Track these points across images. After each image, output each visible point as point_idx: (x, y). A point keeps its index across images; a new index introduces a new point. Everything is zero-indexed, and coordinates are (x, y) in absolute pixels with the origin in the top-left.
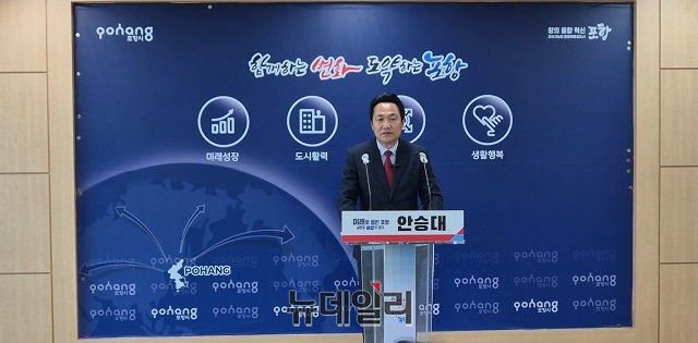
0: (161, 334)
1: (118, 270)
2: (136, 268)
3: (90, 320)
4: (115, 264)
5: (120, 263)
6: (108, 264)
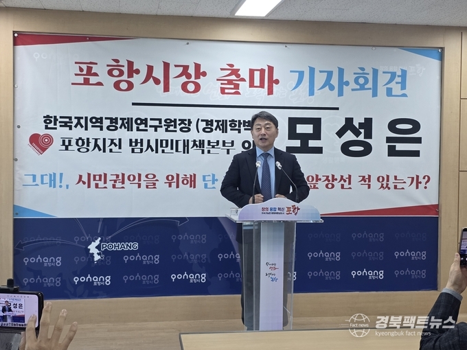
0: (81, 297)
1: (47, 246)
2: (62, 244)
3: (23, 286)
4: (46, 241)
5: (49, 240)
6: (39, 241)
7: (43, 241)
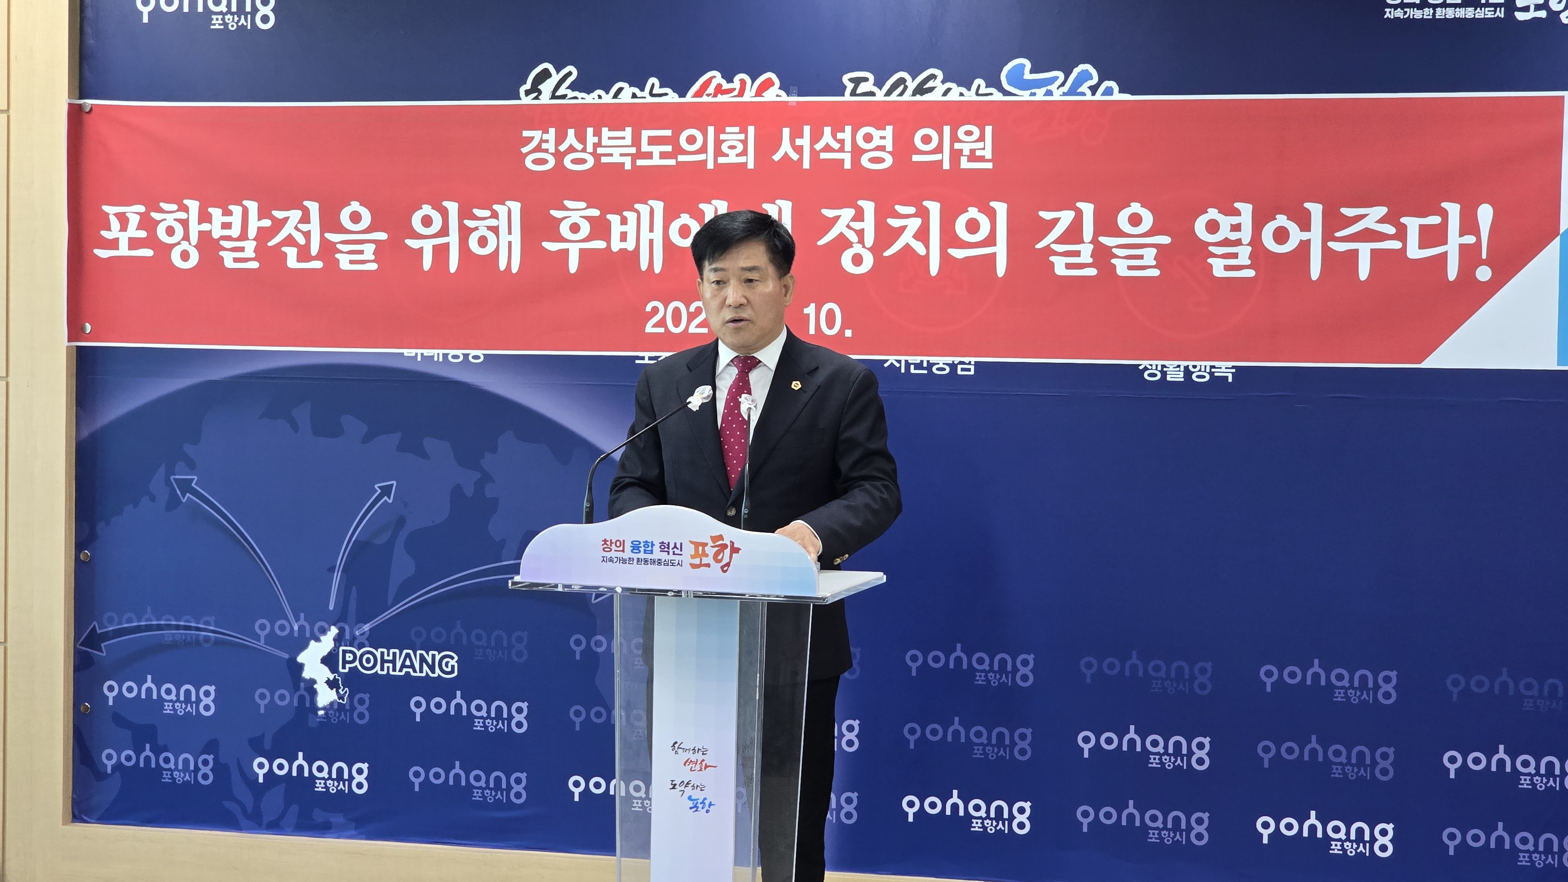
0: (275, 827)
1: (174, 645)
2: (217, 642)
3: (100, 775)
4: (169, 627)
5: (178, 627)
6: (149, 628)
7: (159, 627)
